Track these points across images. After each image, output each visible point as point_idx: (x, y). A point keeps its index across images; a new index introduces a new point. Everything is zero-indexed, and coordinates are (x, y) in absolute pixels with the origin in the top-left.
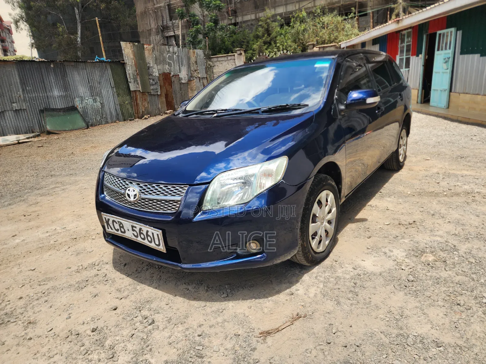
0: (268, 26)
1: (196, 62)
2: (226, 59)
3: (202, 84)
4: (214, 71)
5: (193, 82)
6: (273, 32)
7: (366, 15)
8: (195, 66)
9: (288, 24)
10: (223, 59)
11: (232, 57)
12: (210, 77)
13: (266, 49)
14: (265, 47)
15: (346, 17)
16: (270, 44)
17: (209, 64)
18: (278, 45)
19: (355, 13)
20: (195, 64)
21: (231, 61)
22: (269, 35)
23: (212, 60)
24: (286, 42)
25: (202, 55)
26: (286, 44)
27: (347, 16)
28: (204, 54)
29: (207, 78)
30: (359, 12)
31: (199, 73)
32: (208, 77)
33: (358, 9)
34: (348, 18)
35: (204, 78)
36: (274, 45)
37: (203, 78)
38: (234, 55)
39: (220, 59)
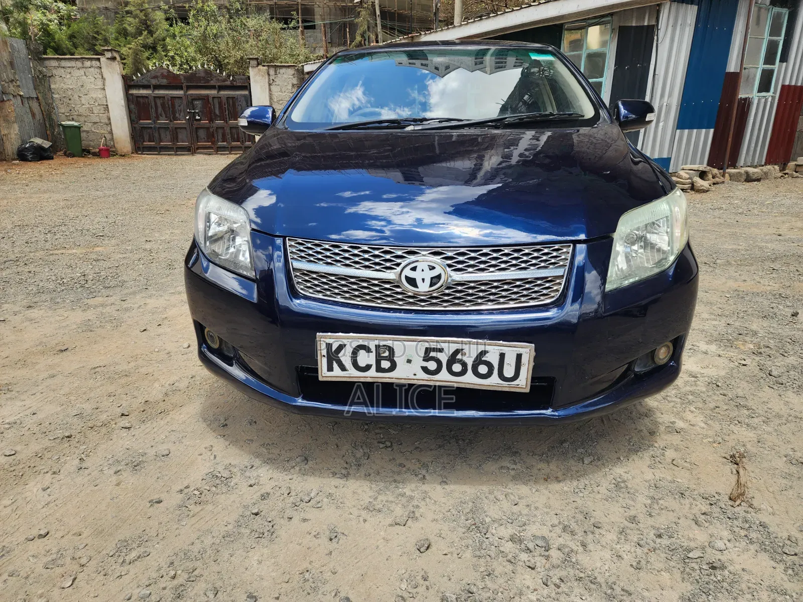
0: (146, 15)
1: (12, 64)
2: (79, 64)
3: (28, 110)
4: (53, 86)
5: (7, 104)
6: (157, 29)
7: (313, 27)
8: (10, 72)
9: (184, 19)
10: (72, 64)
11: (94, 62)
12: (45, 99)
13: (148, 59)
14: (147, 54)
15: (285, 26)
16: (154, 49)
17: (40, 72)
18: (171, 54)
19: (298, 22)
20: (9, 68)
21: (92, 69)
22: (151, 33)
23: (47, 63)
24: (186, 51)
25: (24, 51)
26: (186, 54)
27: (286, 23)
28: (28, 48)
29: (37, 98)
30: (304, 21)
31: (19, 86)
32: (40, 98)
33: (302, 15)
34: (288, 28)
35: (32, 98)
36: (163, 54)
37: (29, 98)
38: (99, 59)
39: (63, 63)
